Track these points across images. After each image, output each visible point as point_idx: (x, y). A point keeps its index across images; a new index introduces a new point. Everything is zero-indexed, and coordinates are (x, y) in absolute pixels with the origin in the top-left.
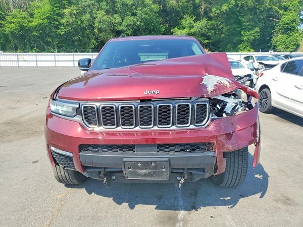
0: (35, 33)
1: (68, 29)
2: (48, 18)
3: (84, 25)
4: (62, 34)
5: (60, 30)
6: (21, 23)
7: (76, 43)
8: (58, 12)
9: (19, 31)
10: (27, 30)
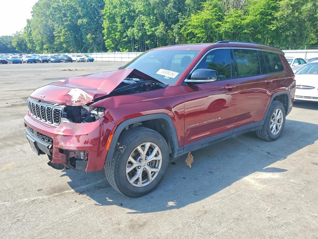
0: (246, 31)
1: (281, 24)
2: (261, 13)
3: (303, 17)
4: (272, 30)
5: (271, 26)
6: (235, 22)
7: (289, 39)
8: (273, 5)
9: (232, 30)
10: (239, 28)
